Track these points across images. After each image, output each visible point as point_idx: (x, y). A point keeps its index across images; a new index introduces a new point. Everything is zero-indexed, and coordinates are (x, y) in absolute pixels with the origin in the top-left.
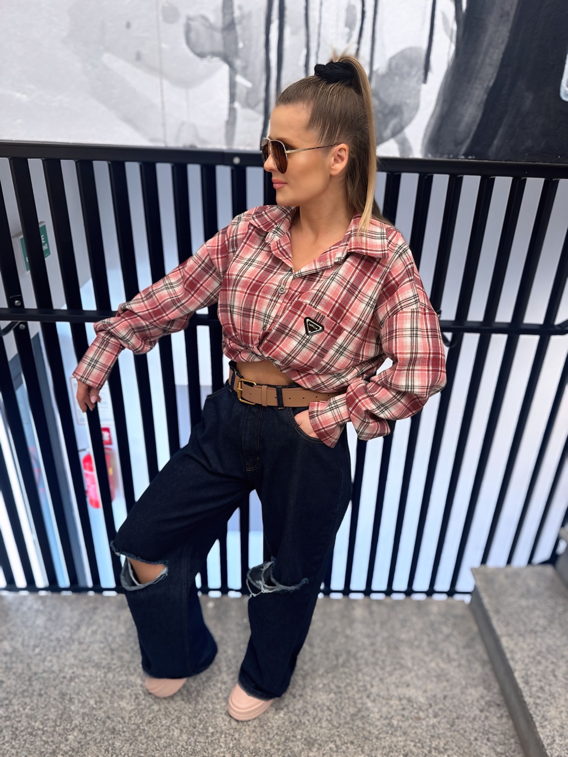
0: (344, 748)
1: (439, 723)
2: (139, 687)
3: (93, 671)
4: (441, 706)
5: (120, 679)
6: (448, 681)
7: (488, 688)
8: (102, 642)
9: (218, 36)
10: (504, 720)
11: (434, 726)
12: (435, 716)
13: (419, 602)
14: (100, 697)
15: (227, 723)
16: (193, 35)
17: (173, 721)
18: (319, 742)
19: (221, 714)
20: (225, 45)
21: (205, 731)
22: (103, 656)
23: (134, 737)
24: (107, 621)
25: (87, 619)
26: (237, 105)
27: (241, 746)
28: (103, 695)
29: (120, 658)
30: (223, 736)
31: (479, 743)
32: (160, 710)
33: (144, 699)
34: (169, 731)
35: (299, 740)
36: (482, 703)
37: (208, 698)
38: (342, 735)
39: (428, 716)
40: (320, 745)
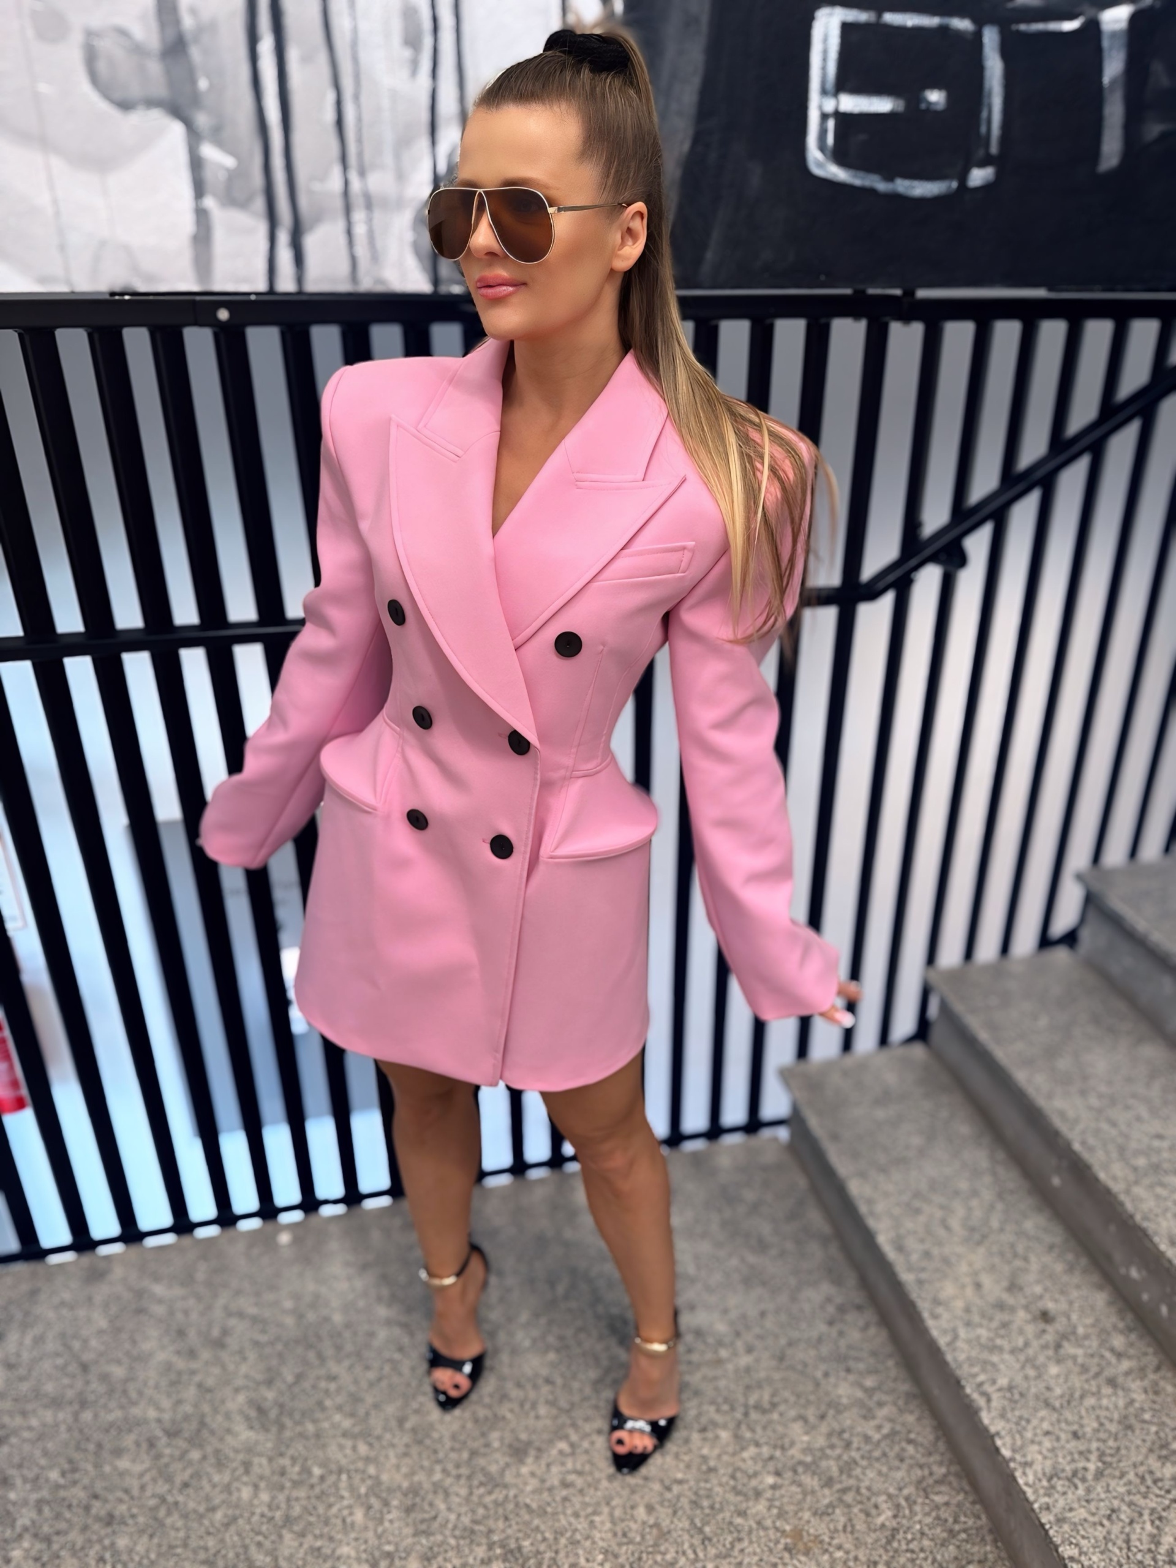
0: (586, 1444)
1: (757, 1360)
2: (153, 1425)
3: (48, 1416)
4: (757, 1330)
5: (111, 1417)
6: (764, 1283)
7: (838, 1282)
8: (57, 1355)
9: (155, 68)
10: (872, 1331)
11: (748, 1370)
12: (750, 1350)
13: (695, 1155)
14: (70, 1461)
15: (348, 1451)
16: (102, 66)
17: (238, 1473)
18: (537, 1444)
19: (334, 1437)
20: (171, 83)
21: (305, 1476)
22: (66, 1381)
23: (156, 1519)
24: (65, 1312)
25: (19, 1316)
26: (209, 202)
27: (383, 1487)
28: (77, 1456)
29: (105, 1378)
30: (344, 1477)
31: (832, 1380)
32: (204, 1458)
33: (169, 1445)
34: (230, 1493)
35: (497, 1450)
36: (831, 1309)
37: (303, 1414)
38: (580, 1423)
39: (735, 1354)
40: (539, 1450)
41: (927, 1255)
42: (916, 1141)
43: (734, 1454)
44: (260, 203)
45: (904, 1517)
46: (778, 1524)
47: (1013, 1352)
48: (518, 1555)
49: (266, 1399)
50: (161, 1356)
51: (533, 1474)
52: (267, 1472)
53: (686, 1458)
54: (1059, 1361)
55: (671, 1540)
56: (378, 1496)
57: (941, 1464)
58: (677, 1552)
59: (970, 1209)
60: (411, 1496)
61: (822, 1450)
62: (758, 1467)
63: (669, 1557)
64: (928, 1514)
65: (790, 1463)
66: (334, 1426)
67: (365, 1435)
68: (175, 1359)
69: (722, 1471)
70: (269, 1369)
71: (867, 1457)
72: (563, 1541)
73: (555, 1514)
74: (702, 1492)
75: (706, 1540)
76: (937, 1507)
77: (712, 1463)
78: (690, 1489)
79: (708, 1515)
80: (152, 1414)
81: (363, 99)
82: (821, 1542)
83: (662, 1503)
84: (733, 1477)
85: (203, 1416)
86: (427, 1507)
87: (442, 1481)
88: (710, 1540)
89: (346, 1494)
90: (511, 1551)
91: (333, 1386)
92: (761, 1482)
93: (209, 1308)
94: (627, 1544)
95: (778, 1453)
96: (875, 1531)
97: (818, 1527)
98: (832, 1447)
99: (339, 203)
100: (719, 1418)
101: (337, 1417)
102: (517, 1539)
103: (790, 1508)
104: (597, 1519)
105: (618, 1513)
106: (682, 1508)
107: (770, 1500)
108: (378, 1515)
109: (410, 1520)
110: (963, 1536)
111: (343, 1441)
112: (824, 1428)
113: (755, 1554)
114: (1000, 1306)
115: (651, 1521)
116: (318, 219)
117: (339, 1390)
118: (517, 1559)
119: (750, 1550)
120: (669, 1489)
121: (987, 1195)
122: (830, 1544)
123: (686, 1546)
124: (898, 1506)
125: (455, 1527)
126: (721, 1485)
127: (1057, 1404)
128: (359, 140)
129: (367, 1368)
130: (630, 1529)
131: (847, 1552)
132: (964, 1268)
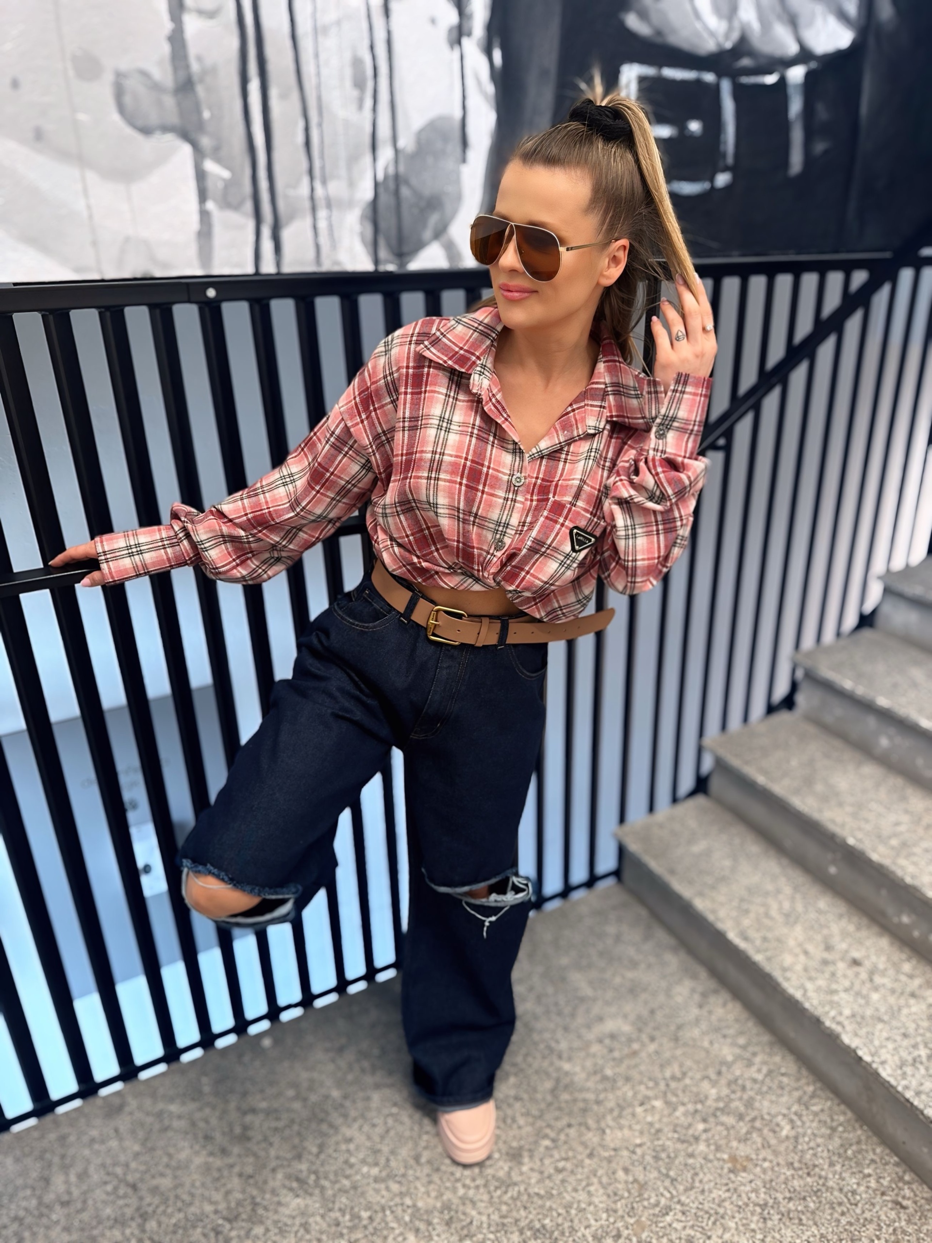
0: (562, 1137)
1: (661, 1045)
2: (212, 1216)
4: (652, 1024)
5: (173, 1221)
6: (645, 990)
7: (694, 977)
8: (106, 1183)
9: (169, 102)
10: (730, 1005)
11: (657, 1052)
12: (652, 1039)
15: (384, 1193)
16: (128, 99)
17: (299, 1234)
18: (527, 1147)
19: (368, 1184)
20: (182, 114)
21: (356, 1221)
22: (121, 1202)
24: (97, 1147)
25: (56, 1160)
26: (210, 205)
27: (422, 1212)
29: (155, 1190)
30: (388, 1212)
31: (716, 1046)
32: (267, 1230)
33: (232, 1229)
35: (498, 1160)
36: (697, 997)
37: (336, 1174)
38: (552, 1123)
39: (643, 1045)
40: (530, 1150)
41: (765, 939)
42: (727, 863)
43: (670, 1115)
44: (249, 206)
45: (798, 1127)
46: (719, 1155)
47: (846, 990)
48: (544, 1232)
49: (301, 1171)
50: (198, 1160)
51: (532, 1170)
52: (324, 1226)
53: (638, 1127)
54: (876, 989)
55: (650, 1188)
56: (421, 1220)
57: (808, 1084)
58: (657, 1196)
59: (780, 903)
60: (446, 1212)
61: (727, 1096)
62: (690, 1119)
63: (653, 1201)
64: (812, 1121)
65: (711, 1111)
66: (366, 1176)
67: (391, 1176)
68: (211, 1159)
69: (666, 1130)
70: (294, 1147)
71: (759, 1093)
72: (573, 1212)
73: (560, 1194)
74: (658, 1149)
75: (673, 1180)
76: (816, 1114)
77: (657, 1126)
78: (649, 1148)
79: (668, 1164)
80: (208, 1208)
81: (325, 126)
82: (752, 1159)
83: (633, 1164)
84: (675, 1131)
85: (253, 1198)
86: (462, 1217)
87: (465, 1194)
88: (676, 1180)
89: (393, 1225)
90: (538, 1230)
91: (352, 1147)
92: (696, 1130)
93: (224, 1112)
94: (620, 1200)
95: (699, 1107)
96: (783, 1142)
97: (743, 1150)
98: (734, 1092)
99: (307, 204)
100: (650, 1093)
101: (365, 1169)
102: (539, 1220)
103: (723, 1142)
104: (592, 1189)
105: (605, 1180)
106: (648, 1164)
107: (707, 1140)
108: (427, 1234)
109: (453, 1230)
110: (841, 1129)
111: (377, 1186)
112: (723, 1081)
113: (710, 1181)
114: (825, 962)
115: (631, 1179)
116: (292, 217)
117: (358, 1148)
118: (544, 1235)
119: (705, 1179)
120: (634, 1152)
121: (788, 890)
122: (757, 1159)
123: (661, 1190)
124: (792, 1121)
125: (489, 1226)
126: (668, 1139)
127: (886, 1018)
128: (322, 156)
129: (374, 1126)
130: (618, 1189)
131: (771, 1161)
132: (791, 943)
